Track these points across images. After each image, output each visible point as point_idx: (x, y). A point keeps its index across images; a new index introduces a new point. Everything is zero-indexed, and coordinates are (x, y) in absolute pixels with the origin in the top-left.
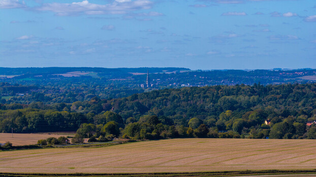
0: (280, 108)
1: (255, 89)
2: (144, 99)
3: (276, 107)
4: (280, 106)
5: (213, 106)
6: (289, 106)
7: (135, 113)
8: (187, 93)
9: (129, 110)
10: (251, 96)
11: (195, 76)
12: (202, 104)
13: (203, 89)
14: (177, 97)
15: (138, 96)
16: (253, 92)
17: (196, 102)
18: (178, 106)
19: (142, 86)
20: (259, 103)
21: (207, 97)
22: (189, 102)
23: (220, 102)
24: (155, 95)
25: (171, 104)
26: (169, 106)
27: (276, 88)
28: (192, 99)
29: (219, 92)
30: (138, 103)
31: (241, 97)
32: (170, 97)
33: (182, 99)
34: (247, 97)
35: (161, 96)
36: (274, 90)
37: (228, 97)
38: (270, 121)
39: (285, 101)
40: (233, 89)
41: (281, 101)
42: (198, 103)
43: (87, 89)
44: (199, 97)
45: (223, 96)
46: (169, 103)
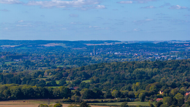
0: (171, 77)
1: (156, 63)
2: (88, 70)
3: (169, 77)
4: (172, 75)
5: (130, 75)
6: (177, 75)
7: (82, 78)
8: (115, 66)
9: (79, 77)
10: (154, 68)
11: (124, 46)
12: (123, 73)
13: (125, 64)
14: (108, 69)
15: (84, 68)
16: (155, 66)
17: (120, 72)
18: (109, 75)
19: (91, 54)
20: (158, 73)
21: (127, 69)
22: (115, 72)
23: (135, 72)
24: (95, 68)
25: (105, 74)
26: (103, 75)
27: (169, 63)
28: (118, 70)
29: (134, 65)
30: (84, 73)
31: (147, 69)
32: (104, 69)
33: (111, 70)
34: (151, 69)
35: (99, 68)
36: (168, 65)
37: (139, 69)
38: (163, 91)
39: (174, 71)
40: (143, 64)
41: (172, 72)
42: (121, 73)
43: (57, 56)
44: (122, 69)
45: (136, 68)
46: (103, 73)
